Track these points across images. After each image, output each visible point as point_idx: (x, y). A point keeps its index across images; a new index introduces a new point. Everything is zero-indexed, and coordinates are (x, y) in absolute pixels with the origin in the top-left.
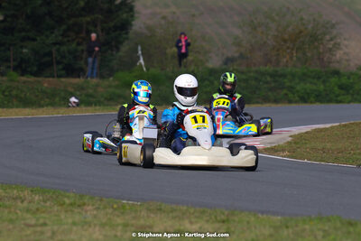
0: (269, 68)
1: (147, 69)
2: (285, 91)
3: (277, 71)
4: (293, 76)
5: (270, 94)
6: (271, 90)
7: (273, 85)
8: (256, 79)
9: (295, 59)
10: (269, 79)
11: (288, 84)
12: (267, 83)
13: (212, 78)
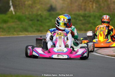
0: (82, 13)
1: (15, 13)
2: (90, 25)
3: (85, 14)
4: (95, 17)
5: (82, 26)
6: (83, 24)
7: (84, 21)
8: (75, 18)
9: (94, 7)
10: (81, 18)
11: (92, 21)
12: (80, 20)
13: (50, 18)
